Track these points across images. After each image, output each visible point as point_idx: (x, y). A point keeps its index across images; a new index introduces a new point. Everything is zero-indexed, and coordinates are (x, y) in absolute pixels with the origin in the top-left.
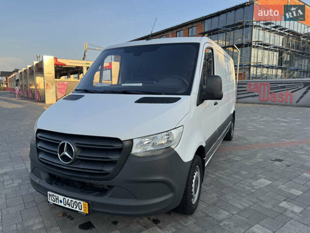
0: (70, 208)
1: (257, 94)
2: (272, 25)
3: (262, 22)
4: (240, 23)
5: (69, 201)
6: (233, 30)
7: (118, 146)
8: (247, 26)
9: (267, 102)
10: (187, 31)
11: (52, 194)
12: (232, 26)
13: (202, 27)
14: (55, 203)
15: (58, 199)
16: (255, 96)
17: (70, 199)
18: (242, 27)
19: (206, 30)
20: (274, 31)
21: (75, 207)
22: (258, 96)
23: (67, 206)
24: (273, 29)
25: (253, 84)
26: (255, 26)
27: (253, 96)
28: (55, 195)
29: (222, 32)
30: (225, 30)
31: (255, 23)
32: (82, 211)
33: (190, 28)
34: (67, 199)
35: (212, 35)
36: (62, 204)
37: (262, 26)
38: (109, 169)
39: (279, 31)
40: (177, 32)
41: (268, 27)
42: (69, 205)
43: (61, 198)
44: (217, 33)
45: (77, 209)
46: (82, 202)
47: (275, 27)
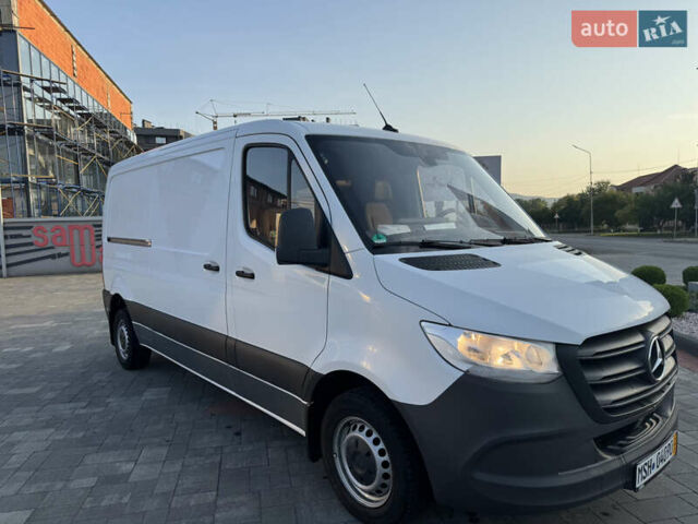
0: (663, 464)
1: (63, 250)
3: (43, 83)
5: (663, 453)
8: (7, 84)
9: (92, 268)
11: (644, 463)
15: (651, 466)
16: (60, 255)
17: (663, 448)
20: (57, 108)
22: (66, 254)
24: (59, 103)
25: (48, 227)
27: (53, 257)
28: (647, 460)
31: (24, 81)
34: (661, 451)
37: (39, 92)
39: (66, 109)
42: (662, 460)
43: (654, 458)
46: (673, 439)
47: (63, 101)
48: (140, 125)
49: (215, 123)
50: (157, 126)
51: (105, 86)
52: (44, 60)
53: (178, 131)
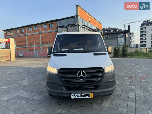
0: (84, 97)
2: (85, 26)
3: (82, 24)
4: (74, 24)
5: (84, 95)
6: (71, 26)
7: (102, 70)
8: (77, 26)
10: (49, 25)
11: (74, 94)
12: (70, 25)
13: (56, 24)
14: (76, 98)
15: (77, 96)
17: (84, 94)
18: (75, 26)
19: (58, 26)
20: (86, 28)
21: (86, 96)
23: (83, 97)
24: (85, 27)
26: (79, 26)
28: (76, 94)
29: (66, 27)
30: (67, 27)
31: (79, 25)
32: (90, 97)
33: (50, 24)
34: (82, 94)
35: (61, 28)
36: (80, 97)
37: (82, 26)
38: (100, 79)
39: (87, 28)
40: (43, 25)
41: (84, 26)
42: (83, 96)
43: (79, 95)
44: (64, 27)
45: (88, 97)
46: (90, 94)
47: (86, 27)
48: (108, 28)
49: (125, 25)
50: (112, 28)
51: (96, 23)
52: (83, 20)
53: (116, 28)
